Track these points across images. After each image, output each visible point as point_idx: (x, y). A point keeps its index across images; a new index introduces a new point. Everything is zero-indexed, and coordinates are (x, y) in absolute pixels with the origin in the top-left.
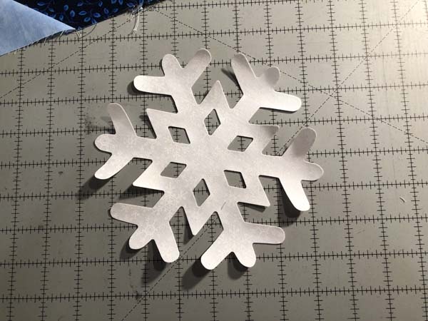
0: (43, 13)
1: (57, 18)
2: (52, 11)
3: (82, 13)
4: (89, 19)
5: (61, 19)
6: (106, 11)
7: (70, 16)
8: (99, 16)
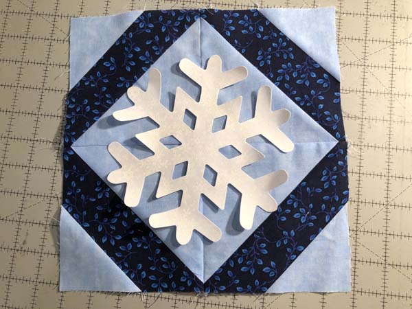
0: (118, 265)
1: (128, 275)
2: (126, 265)
3: (152, 278)
4: (156, 286)
5: (132, 277)
6: (174, 285)
7: (140, 277)
8: (166, 286)
